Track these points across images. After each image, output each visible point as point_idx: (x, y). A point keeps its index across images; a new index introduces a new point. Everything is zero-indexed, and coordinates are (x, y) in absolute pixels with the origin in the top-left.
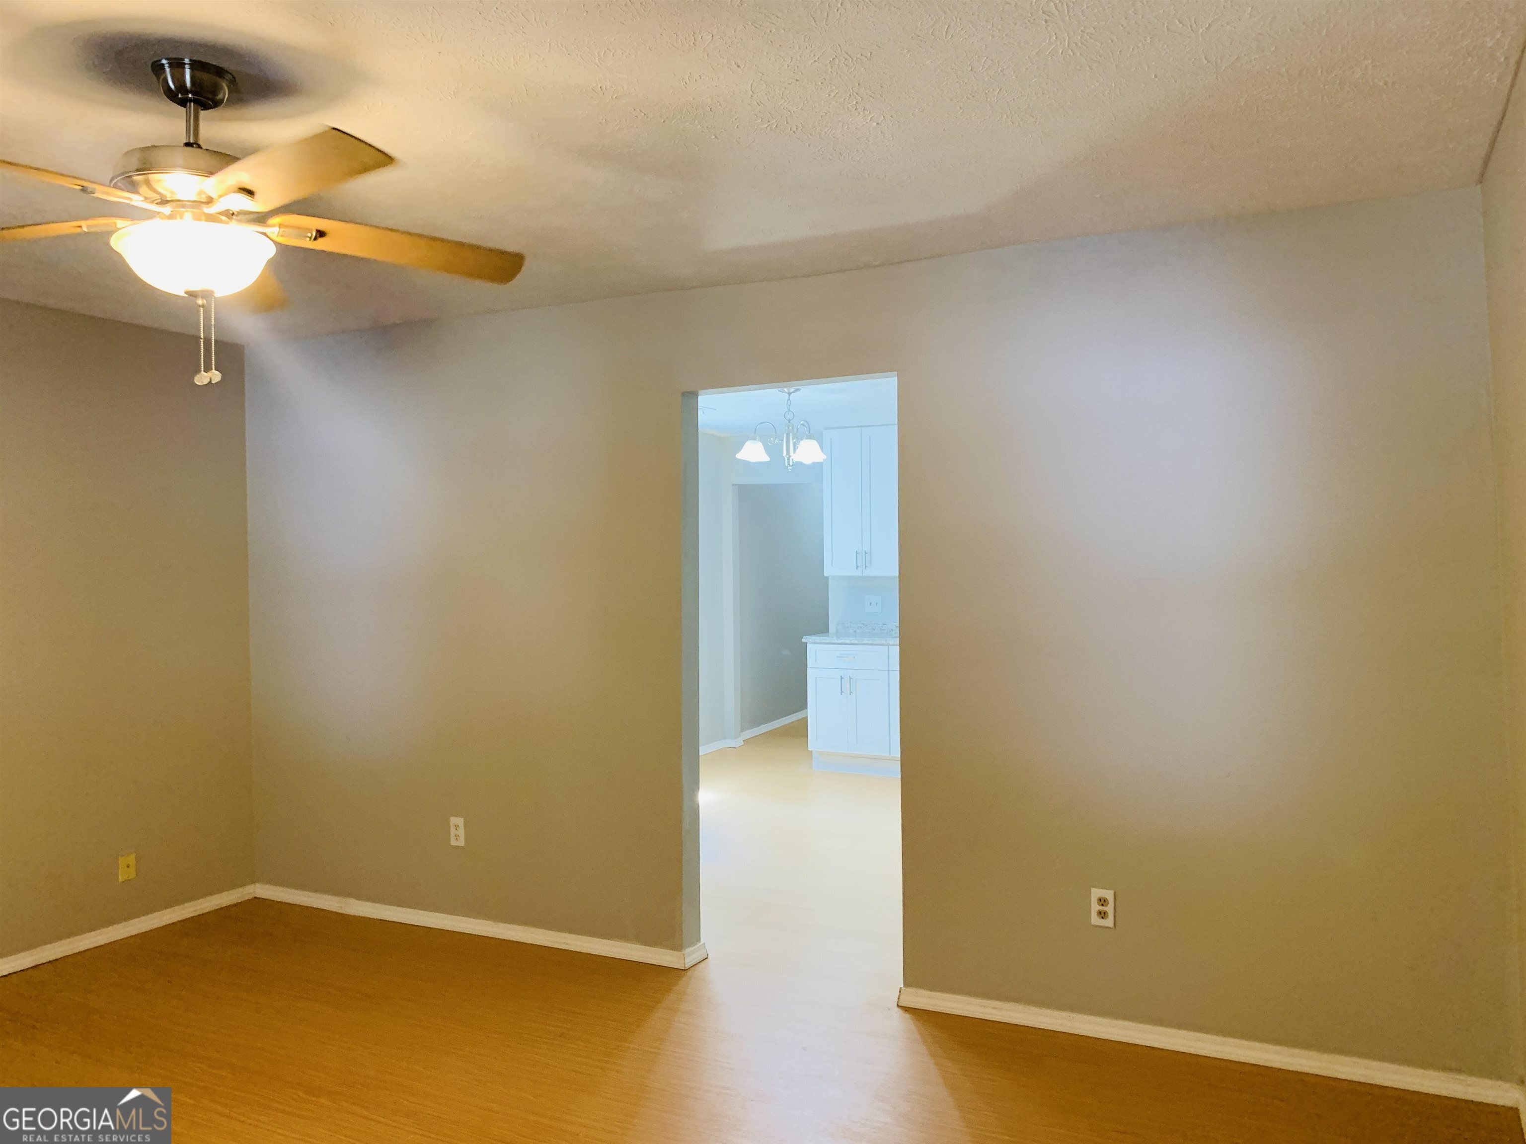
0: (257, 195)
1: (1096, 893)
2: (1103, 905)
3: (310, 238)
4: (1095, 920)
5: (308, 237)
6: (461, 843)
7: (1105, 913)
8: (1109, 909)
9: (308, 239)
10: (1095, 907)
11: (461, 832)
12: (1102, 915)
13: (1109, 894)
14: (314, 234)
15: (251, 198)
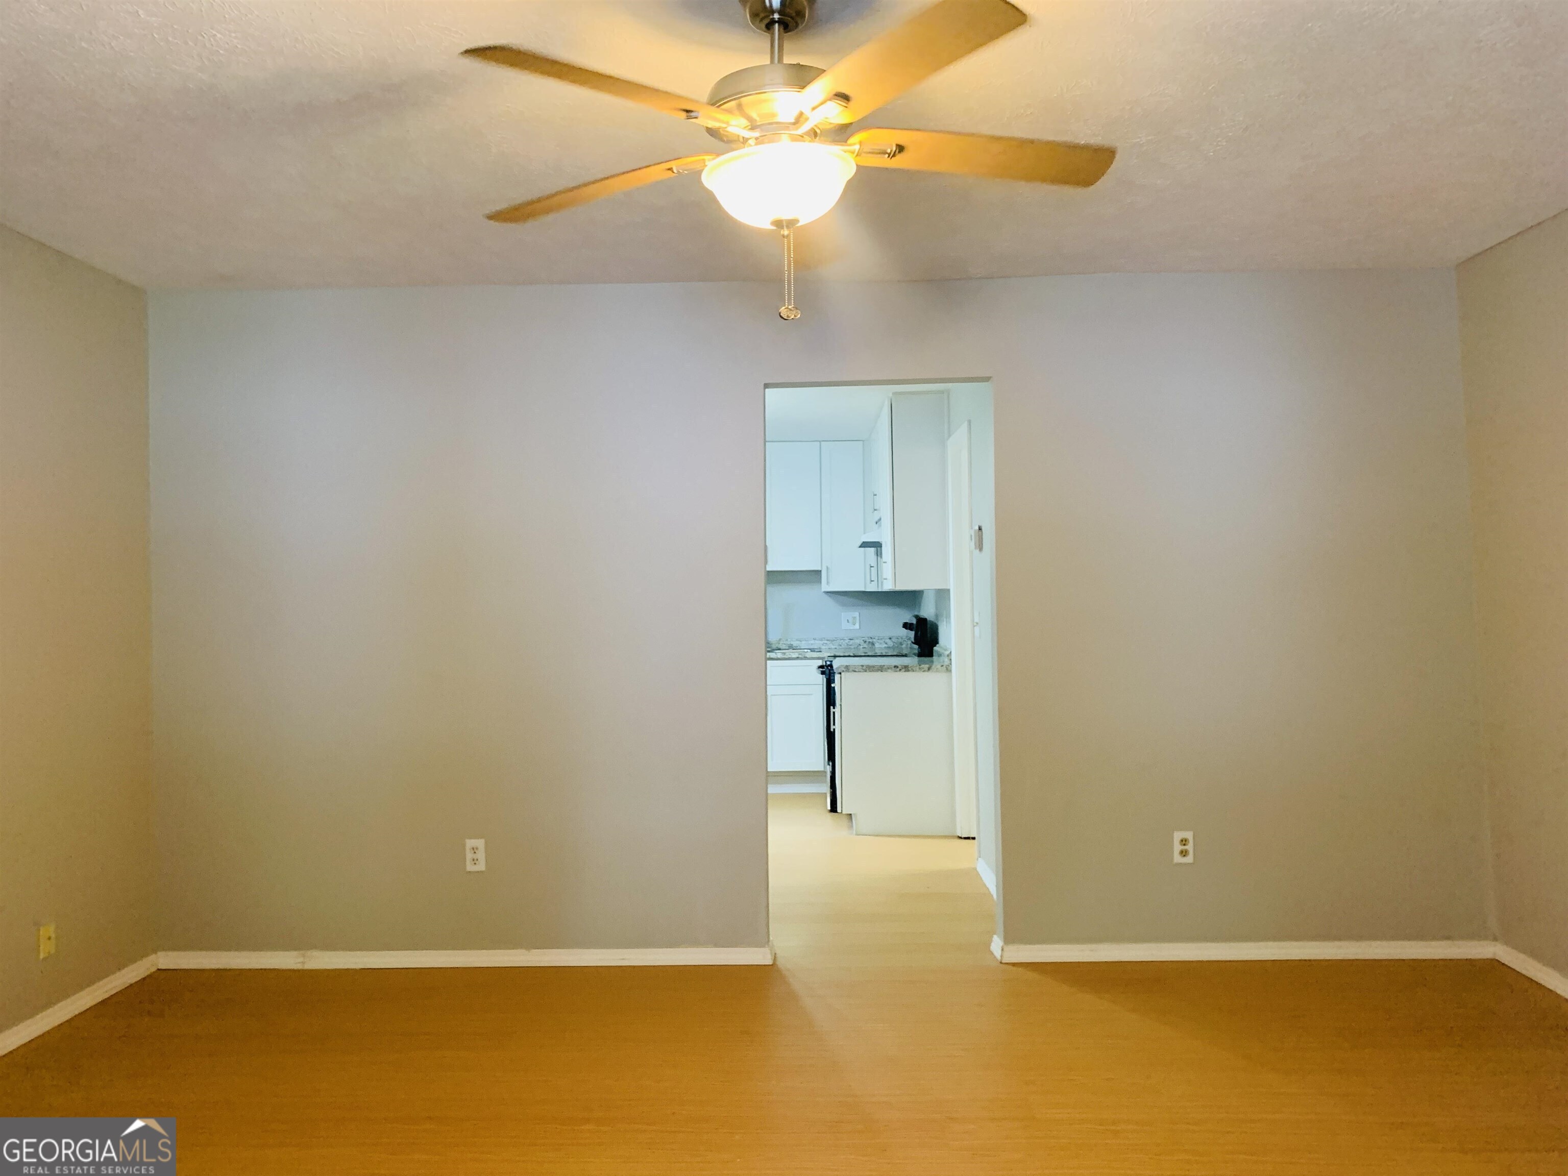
0: (851, 103)
1: (1178, 836)
2: (1184, 845)
3: (889, 154)
4: (1178, 858)
5: (887, 153)
6: (481, 867)
7: (1186, 852)
8: (1190, 847)
9: (887, 155)
10: (1178, 847)
11: (481, 855)
12: (1184, 853)
13: (1189, 835)
14: (894, 149)
15: (844, 104)
